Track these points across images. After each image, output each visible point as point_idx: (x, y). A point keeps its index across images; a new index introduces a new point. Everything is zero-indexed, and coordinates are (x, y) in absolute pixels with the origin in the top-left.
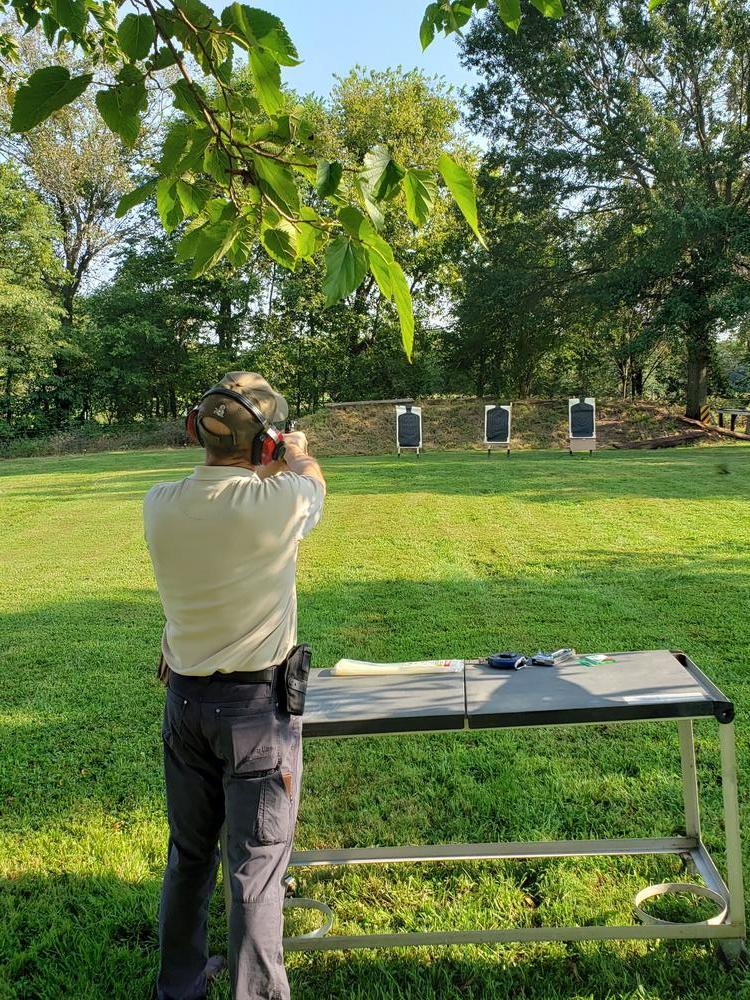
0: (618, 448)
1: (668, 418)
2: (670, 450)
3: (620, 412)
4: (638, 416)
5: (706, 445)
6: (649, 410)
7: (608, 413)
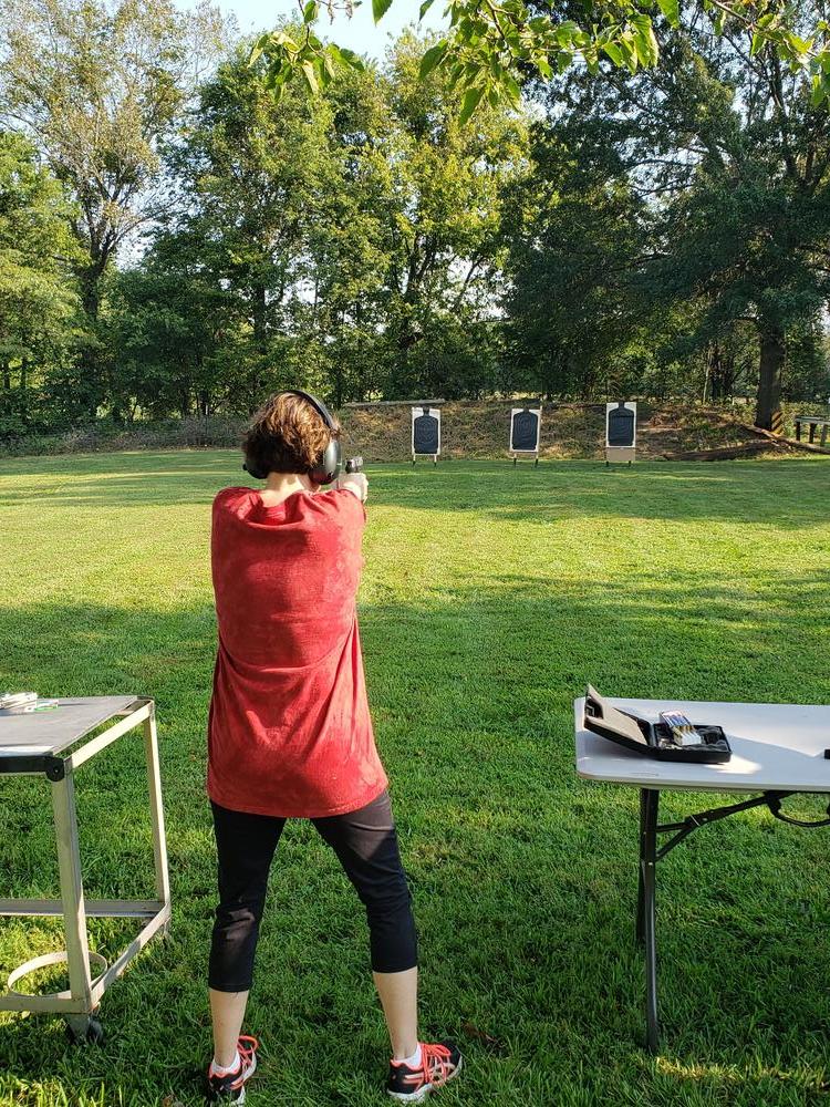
0: (669, 459)
1: (732, 426)
2: (728, 462)
3: (678, 418)
4: (697, 423)
5: (770, 457)
6: (711, 417)
7: (664, 419)
